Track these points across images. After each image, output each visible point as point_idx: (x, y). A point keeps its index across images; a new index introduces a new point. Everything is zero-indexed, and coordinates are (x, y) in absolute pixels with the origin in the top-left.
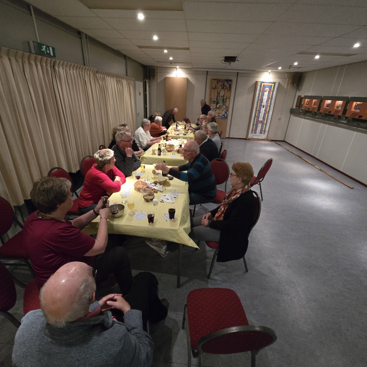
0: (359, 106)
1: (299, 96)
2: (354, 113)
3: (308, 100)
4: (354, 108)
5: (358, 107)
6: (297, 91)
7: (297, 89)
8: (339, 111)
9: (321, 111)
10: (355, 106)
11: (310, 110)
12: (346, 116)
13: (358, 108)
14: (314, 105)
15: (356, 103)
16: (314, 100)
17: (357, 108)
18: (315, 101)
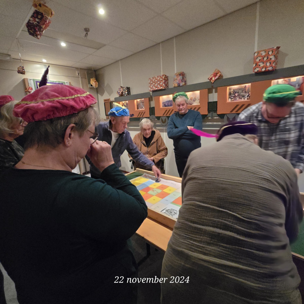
0: (240, 91)
1: (105, 100)
2: (237, 106)
3: (123, 102)
4: (229, 98)
5: (236, 94)
6: (98, 95)
7: (97, 92)
8: (199, 108)
9: (157, 114)
10: (230, 94)
11: (134, 117)
12: (219, 112)
13: (238, 95)
14: (138, 109)
15: (230, 89)
16: (135, 101)
17: (235, 97)
18: (137, 102)
